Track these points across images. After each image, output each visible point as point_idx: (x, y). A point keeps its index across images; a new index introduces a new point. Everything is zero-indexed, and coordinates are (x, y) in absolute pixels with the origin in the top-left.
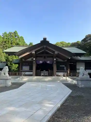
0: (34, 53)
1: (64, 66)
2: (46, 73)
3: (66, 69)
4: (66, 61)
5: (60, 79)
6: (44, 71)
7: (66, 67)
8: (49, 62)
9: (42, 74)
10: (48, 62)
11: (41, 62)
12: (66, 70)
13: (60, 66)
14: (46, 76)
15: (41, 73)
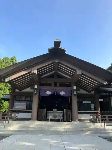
0: (36, 72)
1: (90, 102)
2: (58, 114)
3: (93, 107)
4: (93, 92)
5: (90, 128)
6: (55, 110)
7: (93, 105)
8: (64, 93)
9: (50, 117)
10: (62, 93)
11: (49, 93)
12: (93, 110)
13: (84, 102)
14: (58, 121)
15: (48, 114)
